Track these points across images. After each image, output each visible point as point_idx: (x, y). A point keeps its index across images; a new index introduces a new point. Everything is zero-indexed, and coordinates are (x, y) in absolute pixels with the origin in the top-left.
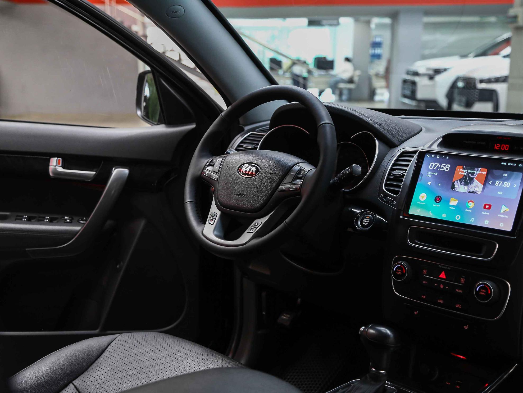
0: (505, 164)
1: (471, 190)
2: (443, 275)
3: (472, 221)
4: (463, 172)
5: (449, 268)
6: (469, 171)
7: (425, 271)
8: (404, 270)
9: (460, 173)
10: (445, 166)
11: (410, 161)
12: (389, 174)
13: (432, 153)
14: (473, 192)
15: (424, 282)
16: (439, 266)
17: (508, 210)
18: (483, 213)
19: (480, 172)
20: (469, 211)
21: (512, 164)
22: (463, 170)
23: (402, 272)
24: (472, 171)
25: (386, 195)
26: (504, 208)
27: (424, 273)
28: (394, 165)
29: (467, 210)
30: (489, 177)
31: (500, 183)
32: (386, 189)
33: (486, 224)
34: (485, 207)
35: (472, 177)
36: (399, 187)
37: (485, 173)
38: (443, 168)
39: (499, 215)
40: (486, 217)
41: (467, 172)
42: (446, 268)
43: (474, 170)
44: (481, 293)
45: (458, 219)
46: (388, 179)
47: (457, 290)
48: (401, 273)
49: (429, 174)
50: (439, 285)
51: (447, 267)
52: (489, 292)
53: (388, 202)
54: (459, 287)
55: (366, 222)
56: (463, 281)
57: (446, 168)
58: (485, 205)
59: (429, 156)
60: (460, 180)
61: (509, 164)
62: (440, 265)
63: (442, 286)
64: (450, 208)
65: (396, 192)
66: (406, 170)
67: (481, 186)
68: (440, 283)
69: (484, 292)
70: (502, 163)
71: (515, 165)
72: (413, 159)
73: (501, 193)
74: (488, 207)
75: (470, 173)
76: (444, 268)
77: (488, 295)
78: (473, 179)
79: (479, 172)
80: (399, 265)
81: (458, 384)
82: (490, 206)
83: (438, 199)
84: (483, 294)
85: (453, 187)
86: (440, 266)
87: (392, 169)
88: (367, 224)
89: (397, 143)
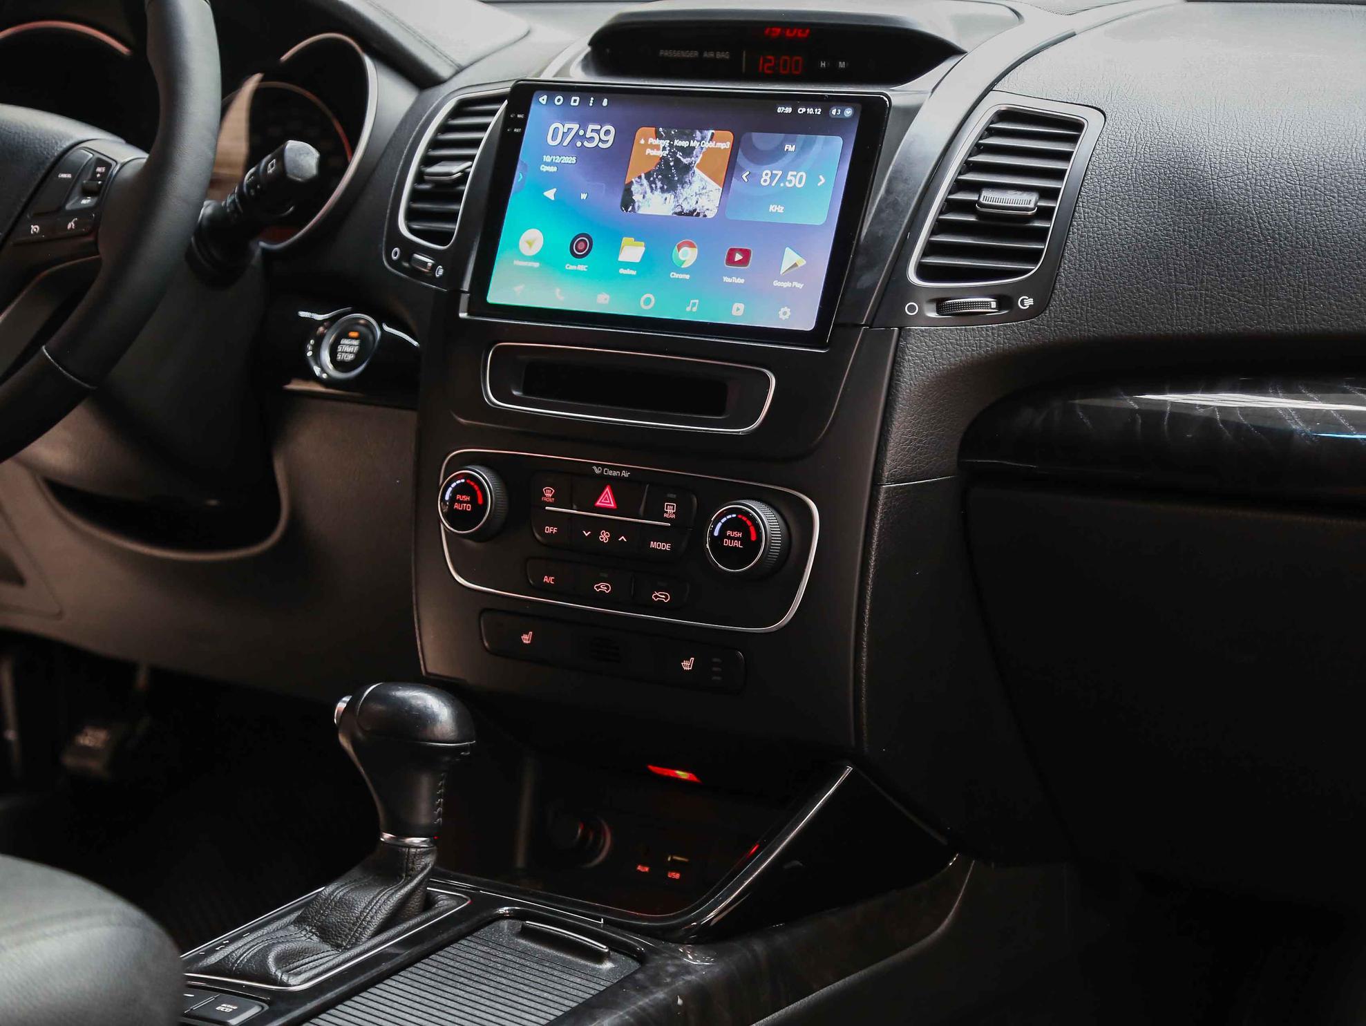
0: (789, 110)
1: (687, 207)
2: (607, 499)
3: (692, 311)
4: (657, 147)
5: (625, 474)
6: (677, 143)
7: (549, 493)
8: (479, 493)
9: (649, 151)
10: (598, 132)
11: (483, 128)
12: (420, 177)
13: (552, 88)
14: (691, 213)
15: (549, 530)
16: (595, 468)
17: (802, 262)
18: (726, 279)
19: (712, 145)
20: (681, 276)
21: (810, 111)
22: (657, 142)
23: (473, 501)
24: (685, 144)
25: (409, 249)
26: (790, 257)
27: (546, 499)
28: (435, 144)
29: (674, 275)
30: (741, 160)
31: (773, 176)
32: (412, 231)
33: (738, 314)
34: (730, 260)
35: (686, 161)
36: (452, 217)
37: (727, 145)
38: (592, 139)
39: (776, 283)
40: (735, 293)
41: (671, 146)
42: (615, 473)
43: (690, 137)
44: (727, 542)
45: (647, 305)
46: (415, 195)
47: (653, 545)
48: (468, 507)
49: (547, 164)
50: (596, 535)
51: (620, 469)
52: (753, 537)
53: (416, 273)
54: (660, 534)
55: (349, 348)
56: (670, 510)
57: (603, 136)
58: (732, 252)
59: (543, 99)
60: (648, 175)
61: (802, 110)
62: (598, 465)
63: (604, 537)
64: (622, 271)
65: (442, 237)
66: (471, 158)
67: (715, 190)
68: (596, 526)
69: (738, 539)
70: (780, 110)
71: (818, 111)
72: (493, 121)
73: (780, 209)
74: (739, 257)
75: (681, 149)
76: (610, 473)
77: (751, 545)
78: (688, 168)
79: (707, 145)
80: (463, 481)
81: (675, 866)
82: (746, 253)
83: (581, 247)
84: (738, 544)
85: (627, 201)
86: (597, 471)
87: (428, 161)
88: (351, 357)
89: (443, 71)
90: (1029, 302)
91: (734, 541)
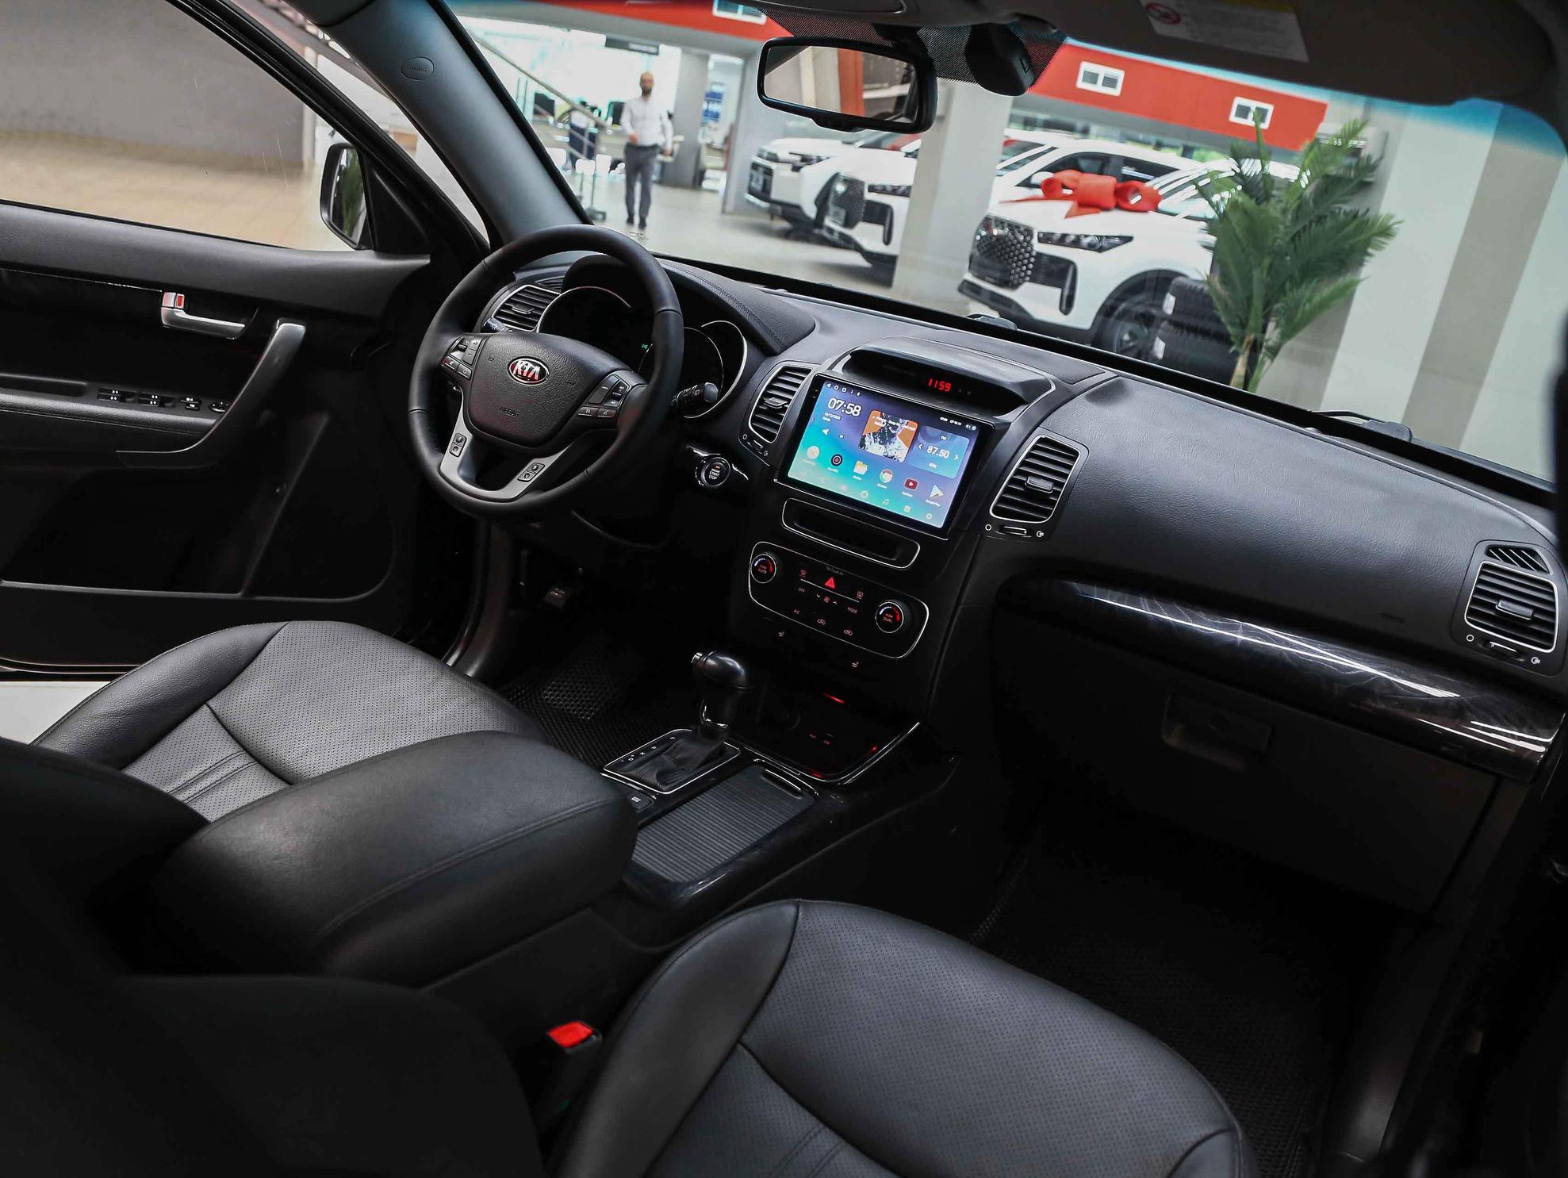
0: (946, 420)
1: (890, 454)
2: (831, 583)
3: (885, 504)
4: (880, 421)
5: (841, 574)
6: (890, 422)
7: (803, 573)
8: (771, 567)
9: (876, 423)
10: (853, 407)
11: (797, 385)
12: (761, 402)
13: (834, 382)
14: (892, 457)
15: (801, 590)
16: (827, 567)
17: (941, 494)
18: (904, 493)
19: (907, 427)
20: (882, 486)
21: (956, 423)
22: (881, 419)
23: (768, 570)
24: (894, 423)
25: (752, 437)
26: (936, 491)
27: (802, 576)
28: (770, 387)
29: (879, 485)
30: (920, 438)
31: (933, 450)
32: (753, 426)
33: (906, 511)
34: (907, 485)
35: (893, 432)
36: (776, 427)
37: (914, 429)
38: (849, 410)
39: (927, 501)
40: (908, 501)
41: (888, 423)
42: (837, 572)
43: (897, 421)
44: (885, 619)
45: (863, 496)
46: (758, 410)
47: (849, 609)
48: (764, 572)
49: (826, 416)
50: (823, 598)
51: (840, 571)
52: (898, 619)
53: (754, 449)
54: (853, 605)
55: (715, 474)
56: (860, 595)
57: (855, 411)
58: (908, 482)
59: (829, 385)
60: (874, 434)
61: (952, 421)
62: (829, 567)
63: (827, 600)
64: (854, 477)
65: (770, 436)
66: (789, 400)
67: (905, 449)
68: (824, 594)
70: (942, 419)
71: (960, 424)
72: (802, 383)
73: (935, 466)
74: (912, 485)
75: (891, 425)
76: (835, 571)
77: (896, 623)
78: (893, 435)
79: (904, 426)
80: (764, 559)
81: (829, 739)
82: (915, 484)
83: (836, 461)
84: (889, 620)
85: (862, 444)
86: (828, 569)
87: (766, 395)
88: (715, 478)
89: (777, 348)
90: (1042, 534)
91: (889, 619)
